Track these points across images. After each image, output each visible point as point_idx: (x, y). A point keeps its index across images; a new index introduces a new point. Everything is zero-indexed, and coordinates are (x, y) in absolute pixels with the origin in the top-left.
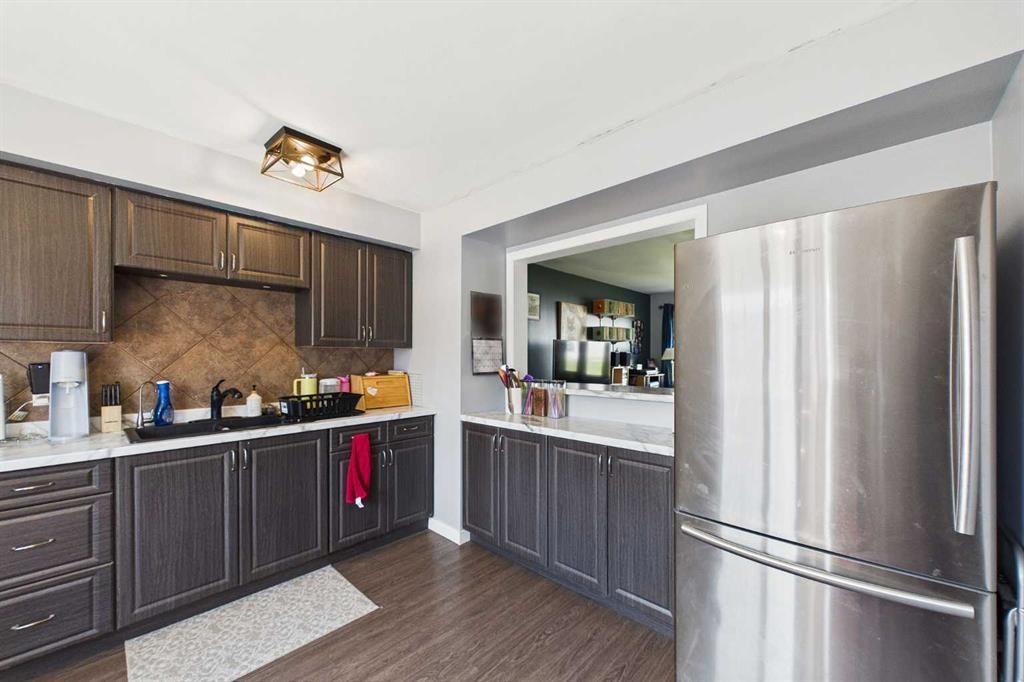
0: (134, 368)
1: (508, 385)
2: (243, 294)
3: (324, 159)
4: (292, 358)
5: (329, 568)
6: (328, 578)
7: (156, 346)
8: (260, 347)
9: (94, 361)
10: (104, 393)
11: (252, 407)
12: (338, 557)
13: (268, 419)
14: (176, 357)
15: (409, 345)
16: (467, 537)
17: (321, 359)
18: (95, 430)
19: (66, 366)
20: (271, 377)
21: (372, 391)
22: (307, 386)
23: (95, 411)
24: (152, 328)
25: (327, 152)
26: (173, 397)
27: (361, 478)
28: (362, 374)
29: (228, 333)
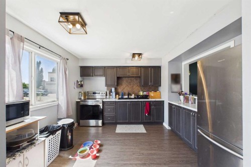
0: (120, 90)
1: (180, 95)
2: (132, 78)
3: (139, 56)
4: (139, 89)
5: (142, 125)
6: (142, 126)
7: (122, 87)
8: (134, 87)
9: (116, 89)
10: (117, 93)
11: (133, 96)
12: (144, 124)
13: (135, 98)
14: (124, 88)
15: (160, 86)
16: (170, 128)
17: (144, 89)
18: (116, 98)
19: (113, 90)
20: (136, 92)
21: (152, 95)
22: (141, 93)
23: (116, 96)
24: (122, 85)
25: (140, 55)
26: (123, 94)
27: (147, 111)
28: (151, 92)
29: (130, 85)
